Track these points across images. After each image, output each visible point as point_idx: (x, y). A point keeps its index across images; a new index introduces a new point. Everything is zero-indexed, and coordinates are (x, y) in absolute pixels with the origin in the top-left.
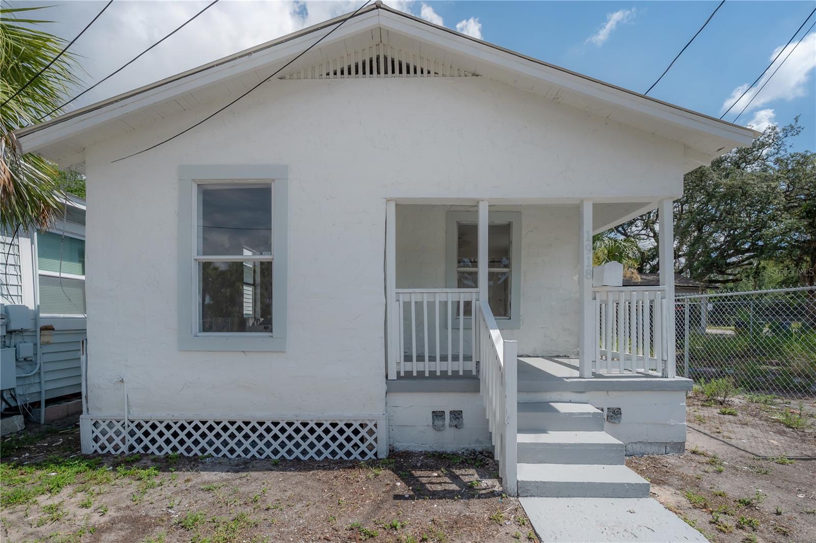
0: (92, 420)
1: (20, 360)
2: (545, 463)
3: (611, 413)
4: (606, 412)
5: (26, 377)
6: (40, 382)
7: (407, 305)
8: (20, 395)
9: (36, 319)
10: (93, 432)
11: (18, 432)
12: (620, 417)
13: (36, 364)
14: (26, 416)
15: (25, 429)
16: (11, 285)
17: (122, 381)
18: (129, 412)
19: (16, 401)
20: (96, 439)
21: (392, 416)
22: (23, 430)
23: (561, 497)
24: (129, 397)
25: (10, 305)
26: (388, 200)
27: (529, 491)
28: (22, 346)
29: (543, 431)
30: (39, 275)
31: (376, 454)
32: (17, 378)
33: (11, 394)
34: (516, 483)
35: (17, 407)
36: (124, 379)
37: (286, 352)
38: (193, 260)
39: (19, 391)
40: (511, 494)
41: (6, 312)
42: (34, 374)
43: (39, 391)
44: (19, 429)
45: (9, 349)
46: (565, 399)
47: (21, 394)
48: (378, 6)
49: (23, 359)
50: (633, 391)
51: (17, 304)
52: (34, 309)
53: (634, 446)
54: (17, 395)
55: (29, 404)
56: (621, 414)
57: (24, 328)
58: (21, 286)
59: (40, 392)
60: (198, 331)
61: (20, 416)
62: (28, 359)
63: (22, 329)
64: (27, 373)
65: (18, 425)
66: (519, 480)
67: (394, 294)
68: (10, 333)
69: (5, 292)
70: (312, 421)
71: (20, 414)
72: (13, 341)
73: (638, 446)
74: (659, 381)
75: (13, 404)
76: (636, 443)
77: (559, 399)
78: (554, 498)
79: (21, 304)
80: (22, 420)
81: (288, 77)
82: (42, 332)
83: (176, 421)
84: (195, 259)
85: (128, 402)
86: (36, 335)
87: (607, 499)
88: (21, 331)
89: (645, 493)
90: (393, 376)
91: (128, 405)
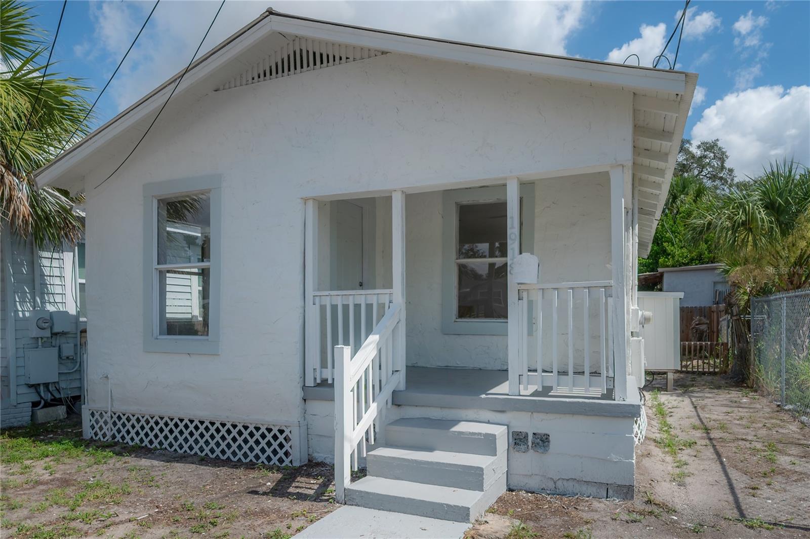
0: (90, 410)
1: (63, 358)
2: (402, 480)
3: (539, 440)
4: (532, 438)
5: (69, 373)
6: (80, 379)
7: (323, 308)
8: (63, 389)
9: (76, 323)
10: (91, 421)
11: (60, 420)
12: (548, 446)
13: (76, 362)
14: (69, 407)
15: (67, 418)
16: (56, 294)
17: (107, 377)
18: (112, 405)
19: (60, 393)
20: (93, 427)
21: (311, 425)
22: (65, 419)
23: (383, 510)
24: (112, 391)
25: (55, 312)
26: (306, 200)
27: (354, 500)
28: (64, 346)
29: (430, 449)
30: (80, 284)
31: (291, 462)
32: (59, 373)
33: (56, 387)
34: (343, 490)
35: (61, 398)
36: (109, 376)
37: (219, 355)
38: (154, 269)
39: (63, 385)
40: (339, 501)
41: (50, 318)
42: (75, 371)
43: (79, 386)
44: (62, 417)
45: (54, 348)
46: (482, 419)
47: (65, 387)
48: (270, 12)
49: (65, 358)
50: (565, 414)
51: (61, 310)
52: (75, 314)
53: (565, 482)
54: (61, 388)
55: (71, 397)
56: (549, 442)
57: (65, 331)
58: (65, 294)
59: (81, 387)
60: (158, 333)
61: (63, 407)
62: (70, 358)
63: (63, 331)
64: (69, 370)
65: (61, 414)
66: (346, 488)
67: (312, 298)
68: (54, 335)
69: (52, 300)
70: (240, 423)
71: (63, 405)
72: (58, 341)
73: (571, 483)
74: (595, 403)
75: (57, 396)
76: (568, 480)
77: (476, 418)
78: (375, 510)
79: (64, 310)
80: (65, 410)
81: (221, 87)
82: (82, 334)
83: (143, 416)
84: (155, 269)
85: (111, 396)
86: (76, 337)
87: (425, 518)
88: (63, 334)
89: (465, 518)
90: (310, 382)
91: (111, 399)
